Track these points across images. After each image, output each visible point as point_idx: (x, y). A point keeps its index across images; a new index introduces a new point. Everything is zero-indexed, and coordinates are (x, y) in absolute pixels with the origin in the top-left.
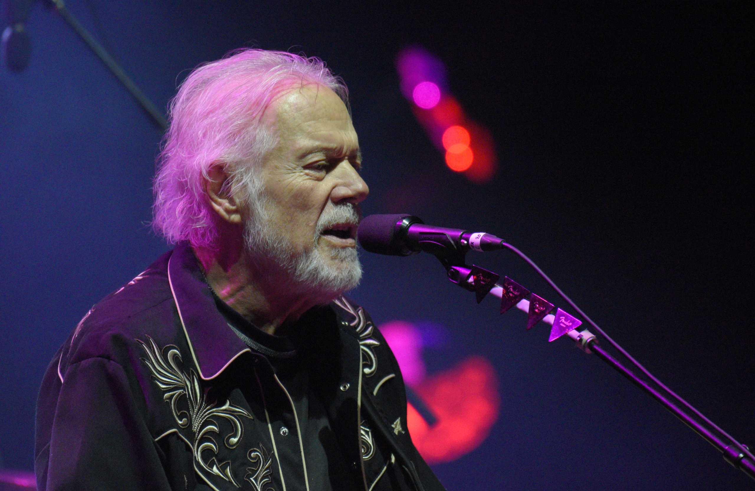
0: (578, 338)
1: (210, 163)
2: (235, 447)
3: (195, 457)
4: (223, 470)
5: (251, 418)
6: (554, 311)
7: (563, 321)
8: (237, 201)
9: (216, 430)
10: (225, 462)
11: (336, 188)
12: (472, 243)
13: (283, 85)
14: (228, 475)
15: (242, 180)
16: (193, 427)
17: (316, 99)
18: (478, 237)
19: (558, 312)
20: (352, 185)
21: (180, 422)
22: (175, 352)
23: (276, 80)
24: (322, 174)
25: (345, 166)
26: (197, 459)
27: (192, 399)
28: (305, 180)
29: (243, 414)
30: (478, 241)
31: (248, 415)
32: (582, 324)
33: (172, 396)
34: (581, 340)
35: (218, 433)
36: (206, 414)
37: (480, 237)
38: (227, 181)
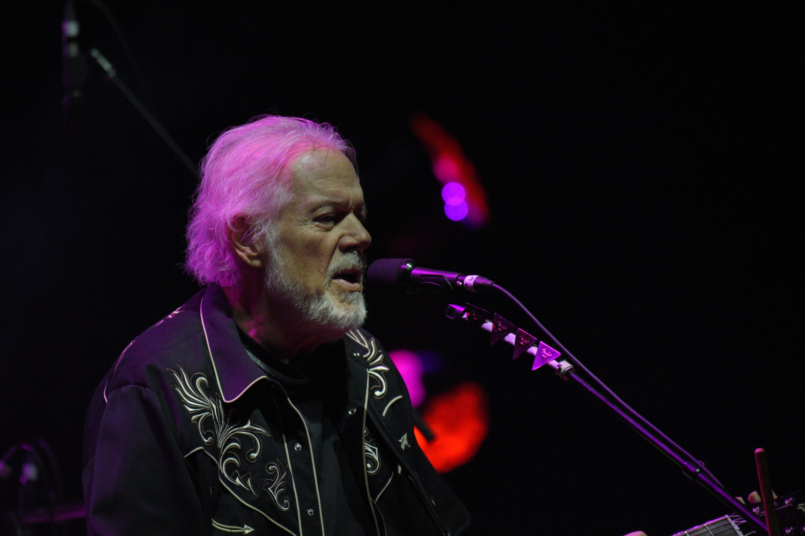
0: (558, 368)
1: (233, 215)
2: (255, 461)
3: (220, 470)
4: (244, 481)
5: (269, 436)
6: (537, 344)
7: (545, 352)
8: (258, 248)
9: (238, 447)
10: (246, 475)
11: (343, 238)
12: (467, 284)
13: (297, 148)
14: (249, 486)
15: (261, 230)
16: (218, 444)
17: (326, 160)
18: (472, 279)
19: (540, 345)
20: (356, 235)
21: (206, 441)
22: (202, 379)
23: (290, 144)
24: (330, 225)
25: (351, 218)
26: (222, 472)
27: (217, 419)
28: (317, 231)
29: (262, 433)
30: (472, 282)
31: (266, 433)
32: (561, 355)
33: (199, 418)
34: (560, 369)
35: (240, 449)
36: (229, 433)
37: (473, 279)
38: (248, 231)
